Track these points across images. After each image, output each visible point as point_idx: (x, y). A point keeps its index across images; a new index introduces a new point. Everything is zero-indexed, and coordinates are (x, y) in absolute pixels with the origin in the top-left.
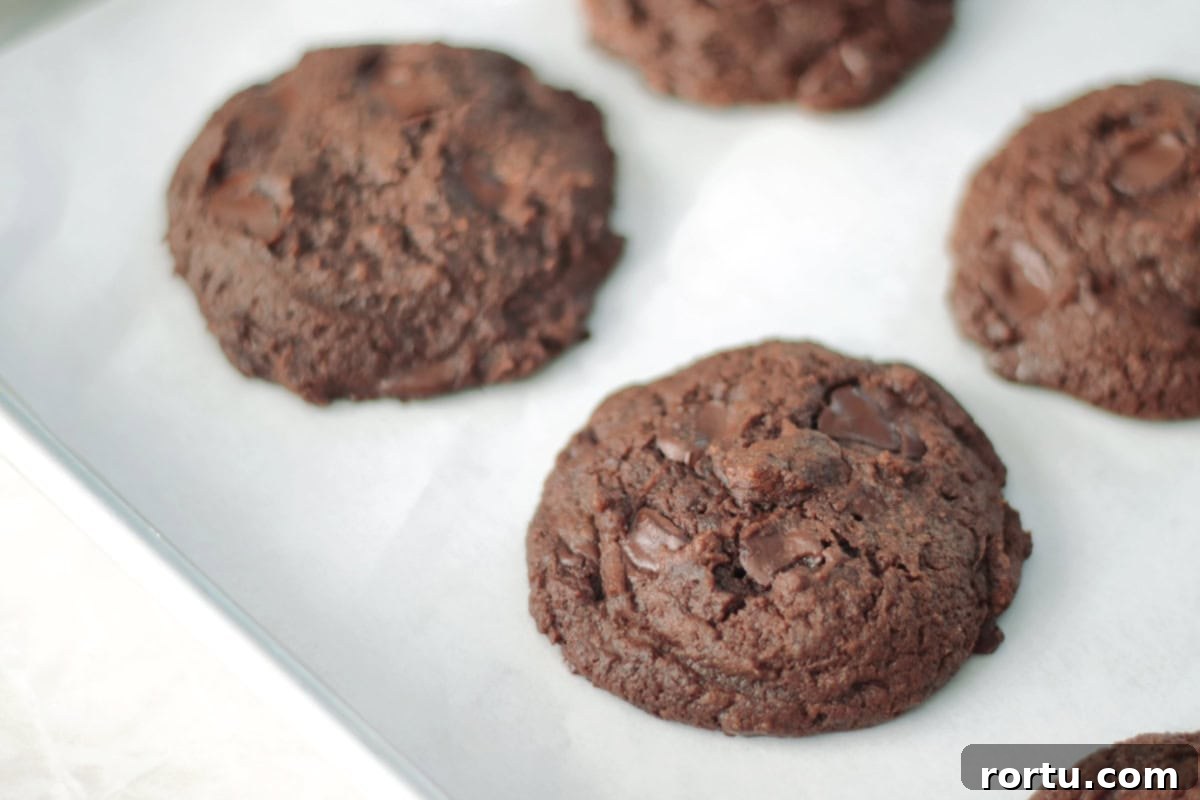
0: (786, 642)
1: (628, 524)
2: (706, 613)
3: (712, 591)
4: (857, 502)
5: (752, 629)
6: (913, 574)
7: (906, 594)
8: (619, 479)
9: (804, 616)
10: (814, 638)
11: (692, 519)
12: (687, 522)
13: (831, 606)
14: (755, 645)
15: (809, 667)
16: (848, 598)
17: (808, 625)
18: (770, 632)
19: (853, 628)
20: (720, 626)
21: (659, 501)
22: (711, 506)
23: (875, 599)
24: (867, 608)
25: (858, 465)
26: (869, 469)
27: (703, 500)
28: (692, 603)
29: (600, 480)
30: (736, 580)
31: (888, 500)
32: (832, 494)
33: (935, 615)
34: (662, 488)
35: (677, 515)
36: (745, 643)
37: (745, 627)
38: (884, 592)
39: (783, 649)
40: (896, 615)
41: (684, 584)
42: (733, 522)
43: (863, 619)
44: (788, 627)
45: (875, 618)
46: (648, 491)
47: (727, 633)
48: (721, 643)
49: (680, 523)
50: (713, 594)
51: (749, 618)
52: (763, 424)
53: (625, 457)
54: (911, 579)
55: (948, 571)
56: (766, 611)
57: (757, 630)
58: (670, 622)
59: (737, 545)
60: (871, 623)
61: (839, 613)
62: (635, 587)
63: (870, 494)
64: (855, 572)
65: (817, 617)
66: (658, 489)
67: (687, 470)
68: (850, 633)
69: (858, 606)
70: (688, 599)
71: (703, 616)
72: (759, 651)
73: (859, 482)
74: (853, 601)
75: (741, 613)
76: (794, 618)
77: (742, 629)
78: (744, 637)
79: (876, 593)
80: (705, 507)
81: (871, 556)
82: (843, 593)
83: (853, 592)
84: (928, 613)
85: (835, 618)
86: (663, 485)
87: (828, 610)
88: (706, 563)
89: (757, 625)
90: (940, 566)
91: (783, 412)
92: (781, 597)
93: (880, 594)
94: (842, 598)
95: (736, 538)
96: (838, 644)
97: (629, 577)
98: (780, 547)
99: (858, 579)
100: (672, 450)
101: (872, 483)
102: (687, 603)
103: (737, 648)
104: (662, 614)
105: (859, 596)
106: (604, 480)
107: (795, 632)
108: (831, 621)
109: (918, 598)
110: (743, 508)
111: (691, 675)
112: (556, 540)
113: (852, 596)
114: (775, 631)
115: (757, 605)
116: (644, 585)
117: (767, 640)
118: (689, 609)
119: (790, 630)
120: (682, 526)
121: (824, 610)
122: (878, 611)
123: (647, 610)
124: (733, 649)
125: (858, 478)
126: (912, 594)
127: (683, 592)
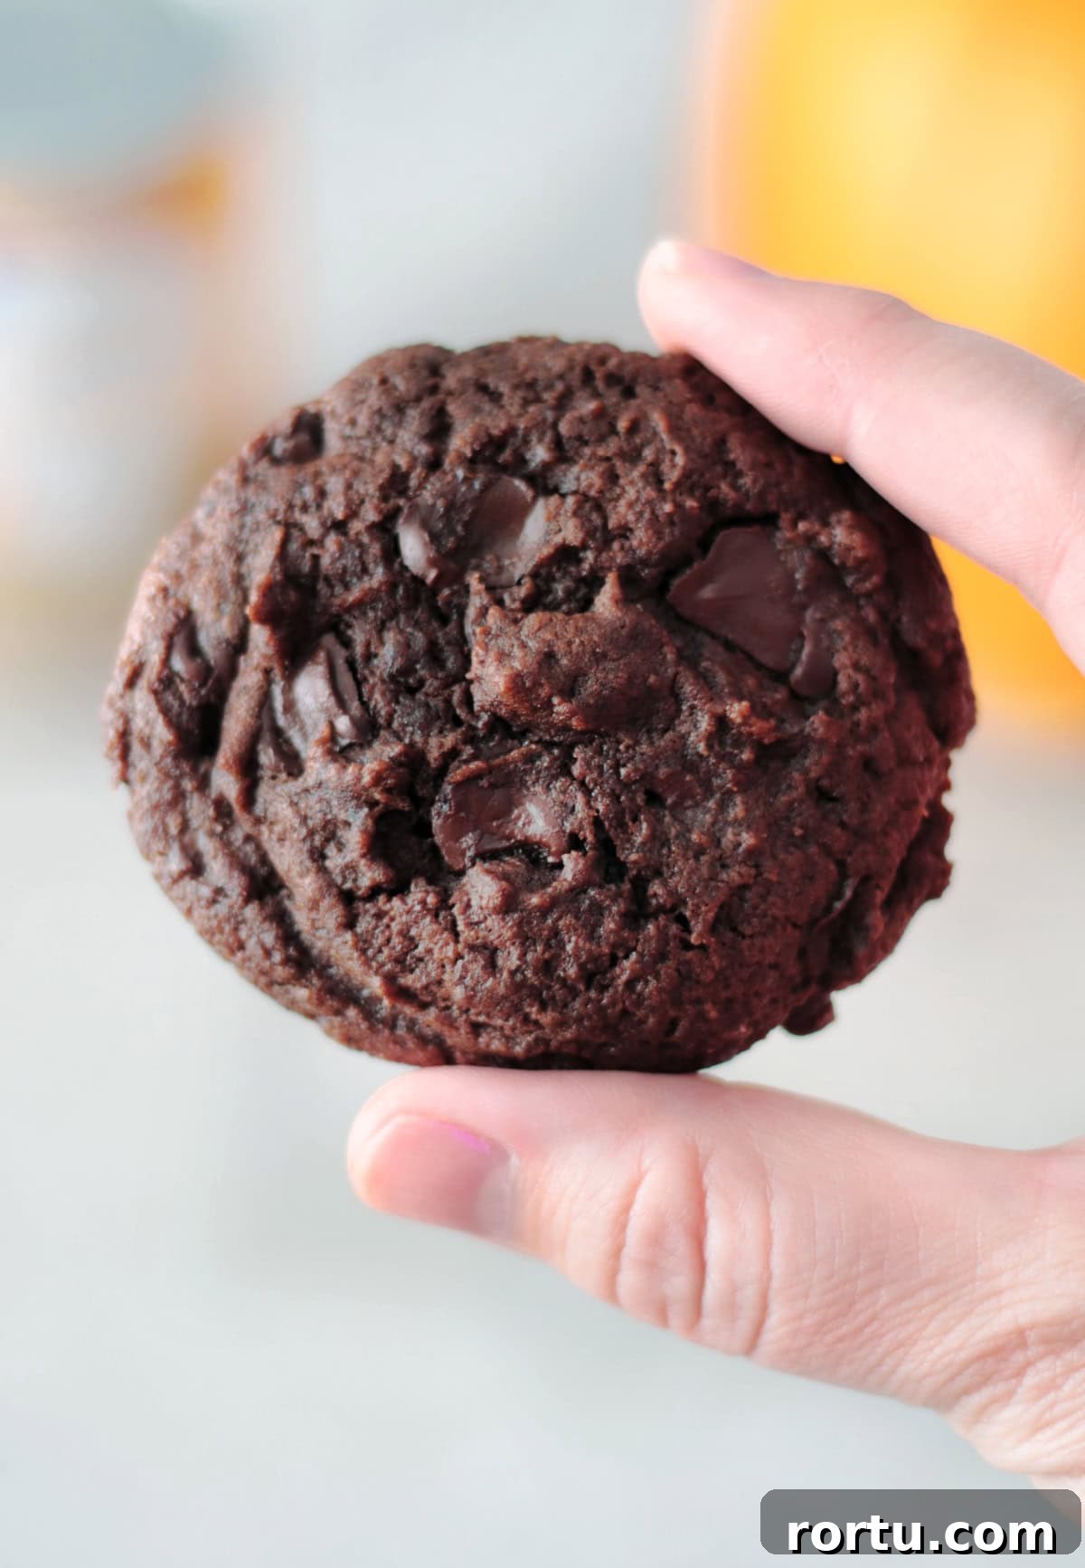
0: (446, 977)
1: (293, 656)
2: (345, 879)
3: (363, 856)
4: (663, 772)
5: (404, 934)
6: (693, 939)
7: (668, 968)
8: (316, 558)
9: (489, 954)
10: (491, 991)
11: (389, 704)
12: (379, 701)
13: (537, 952)
14: (399, 961)
15: (473, 1018)
16: (569, 947)
17: (491, 966)
18: (429, 951)
19: (559, 993)
20: (360, 906)
21: (359, 635)
22: (431, 685)
23: (614, 960)
24: (596, 973)
25: (692, 707)
26: (704, 723)
27: (422, 672)
28: (331, 850)
29: (286, 540)
30: (414, 839)
31: (717, 782)
32: (627, 748)
33: (708, 1006)
34: (371, 614)
35: (371, 681)
36: (386, 951)
37: (395, 927)
38: (634, 956)
39: (440, 982)
40: (640, 995)
41: (329, 817)
42: (450, 739)
43: (581, 987)
44: (459, 956)
45: (603, 989)
46: (349, 609)
47: (363, 925)
48: (348, 936)
49: (370, 699)
50: (363, 862)
51: (404, 918)
52: (579, 561)
53: (340, 526)
54: (687, 946)
55: (758, 941)
56: (436, 916)
57: (412, 939)
58: (288, 859)
59: (437, 788)
60: (593, 994)
61: (547, 967)
62: (261, 773)
63: (689, 764)
64: (598, 910)
65: (510, 958)
66: (365, 614)
67: (423, 596)
68: (553, 998)
69: (581, 967)
70: (327, 840)
71: (339, 880)
72: (403, 971)
73: (684, 737)
74: (576, 955)
75: (396, 902)
76: (472, 948)
77: (388, 926)
78: (388, 940)
79: (621, 954)
80: (421, 683)
81: (640, 884)
82: (566, 938)
83: (581, 943)
84: (699, 1001)
85: (535, 973)
86: (374, 609)
87: (529, 957)
88: (372, 804)
89: (413, 932)
90: (748, 930)
91: (617, 554)
92: (468, 906)
93: (627, 957)
94: (561, 946)
95: (443, 771)
96: (527, 1010)
97: (261, 747)
98: (505, 811)
99: (598, 924)
100: (413, 548)
101: (702, 748)
102: (323, 846)
103: (370, 952)
104: (281, 839)
105: (590, 952)
106: (294, 547)
107: (465, 970)
108: (529, 973)
109: (685, 976)
110: (478, 718)
111: (292, 951)
112: (182, 614)
113: (576, 947)
114: (436, 955)
115: (423, 902)
116: (274, 778)
117: (420, 960)
118: (323, 857)
119: (460, 962)
120: (372, 704)
121: (522, 956)
122: (613, 979)
123: (265, 818)
124: (364, 952)
125: (683, 729)
126: (678, 970)
127: (324, 828)
